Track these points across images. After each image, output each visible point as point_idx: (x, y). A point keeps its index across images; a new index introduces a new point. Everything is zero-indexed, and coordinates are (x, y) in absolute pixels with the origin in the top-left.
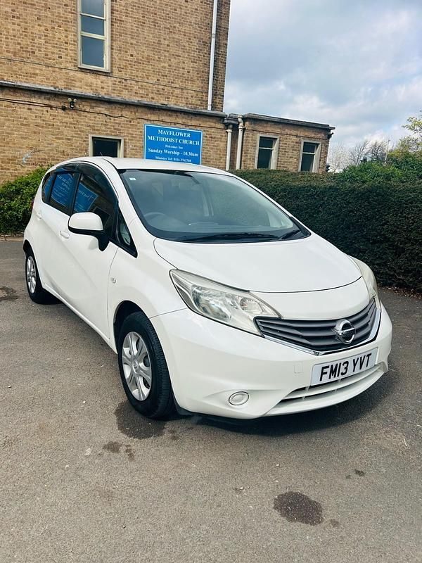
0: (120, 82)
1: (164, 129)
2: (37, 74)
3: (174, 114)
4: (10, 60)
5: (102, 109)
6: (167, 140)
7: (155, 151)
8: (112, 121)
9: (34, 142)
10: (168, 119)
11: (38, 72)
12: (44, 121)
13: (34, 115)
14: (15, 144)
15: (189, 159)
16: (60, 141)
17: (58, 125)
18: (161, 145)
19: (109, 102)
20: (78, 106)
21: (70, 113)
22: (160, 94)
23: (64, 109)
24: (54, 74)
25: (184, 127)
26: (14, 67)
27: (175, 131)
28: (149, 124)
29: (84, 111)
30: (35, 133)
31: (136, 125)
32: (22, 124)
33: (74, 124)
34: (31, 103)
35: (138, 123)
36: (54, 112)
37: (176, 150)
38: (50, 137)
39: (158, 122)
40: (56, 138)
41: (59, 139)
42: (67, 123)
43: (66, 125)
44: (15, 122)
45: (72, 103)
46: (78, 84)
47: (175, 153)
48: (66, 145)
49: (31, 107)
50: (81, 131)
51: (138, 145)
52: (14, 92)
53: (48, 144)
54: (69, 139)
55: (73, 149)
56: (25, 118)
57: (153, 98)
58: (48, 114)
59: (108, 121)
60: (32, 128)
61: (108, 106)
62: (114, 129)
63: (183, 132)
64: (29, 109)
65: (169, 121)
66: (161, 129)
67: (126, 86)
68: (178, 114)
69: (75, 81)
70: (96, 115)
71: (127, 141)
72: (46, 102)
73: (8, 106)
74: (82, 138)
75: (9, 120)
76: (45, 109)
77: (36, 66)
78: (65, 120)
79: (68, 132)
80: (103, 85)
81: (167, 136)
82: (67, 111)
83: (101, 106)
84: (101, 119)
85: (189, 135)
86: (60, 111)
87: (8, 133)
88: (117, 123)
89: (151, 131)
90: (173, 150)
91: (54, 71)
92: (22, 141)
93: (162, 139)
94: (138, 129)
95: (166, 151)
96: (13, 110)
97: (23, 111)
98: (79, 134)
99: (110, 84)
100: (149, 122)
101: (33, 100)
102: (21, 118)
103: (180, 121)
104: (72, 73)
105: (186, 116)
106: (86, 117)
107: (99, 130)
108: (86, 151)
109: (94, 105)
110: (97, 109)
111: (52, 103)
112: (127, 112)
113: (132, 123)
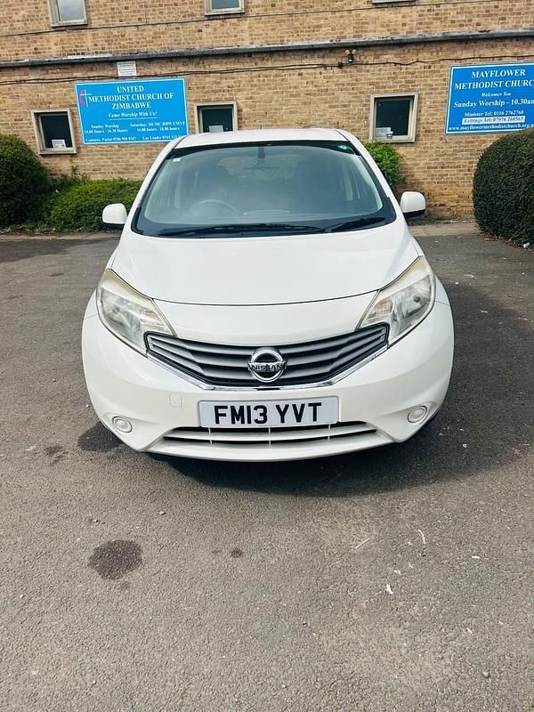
0: (429, 11)
1: (480, 70)
2: (320, 26)
3: (500, 44)
4: (291, 15)
5: (390, 56)
6: (485, 85)
7: (464, 105)
8: (403, 70)
9: (304, 116)
10: (488, 53)
11: (322, 22)
12: (316, 86)
13: (305, 81)
14: (282, 121)
15: (520, 110)
16: (334, 110)
17: (332, 90)
18: (474, 95)
19: (401, 44)
20: (358, 59)
21: (348, 70)
22: (491, 15)
23: (341, 66)
24: (342, 21)
25: (516, 60)
26: (296, 23)
27: (499, 69)
28: (457, 66)
29: (367, 64)
30: (305, 103)
31: (438, 71)
32: (292, 96)
33: (353, 84)
34: (302, 67)
35: (442, 67)
36: (329, 72)
37: (498, 99)
38: (322, 106)
39: (473, 59)
40: (330, 107)
41: (334, 107)
42: (344, 85)
43: (342, 88)
44: (284, 94)
45: (351, 56)
46: (371, 27)
47: (497, 103)
48: (342, 114)
49: (302, 71)
50: (361, 93)
51: (439, 99)
52: (285, 55)
53: (320, 115)
54: (345, 106)
55: (349, 118)
56: (295, 87)
57: (478, 24)
58: (320, 77)
59: (398, 71)
60: (303, 98)
61: (398, 50)
62: (406, 82)
63: (513, 68)
64: (300, 74)
65: (491, 55)
66: (475, 70)
67: (437, 14)
68: (507, 42)
69: (367, 23)
70: (382, 66)
71: (423, 96)
72: (320, 61)
73: (277, 76)
74: (362, 101)
75: (277, 92)
76: (318, 71)
77: (321, 15)
78: (341, 81)
79: (344, 97)
80: (405, 20)
81: (485, 80)
82: (345, 68)
83: (390, 52)
84: (389, 69)
85: (523, 72)
86: (336, 70)
87: (276, 109)
88: (410, 73)
89: (461, 76)
90: (493, 99)
91: (342, 17)
92: (291, 116)
93: (477, 85)
94: (441, 76)
95: (482, 103)
96: (282, 80)
97: (293, 78)
98: (359, 97)
99: (415, 16)
100: (458, 63)
101: (305, 62)
102: (290, 87)
103: (509, 52)
104: (364, 14)
105: (520, 43)
106: (368, 71)
107: (385, 87)
108: (366, 118)
109: (379, 52)
110: (384, 58)
111: (327, 61)
112: (425, 54)
113: (432, 69)
